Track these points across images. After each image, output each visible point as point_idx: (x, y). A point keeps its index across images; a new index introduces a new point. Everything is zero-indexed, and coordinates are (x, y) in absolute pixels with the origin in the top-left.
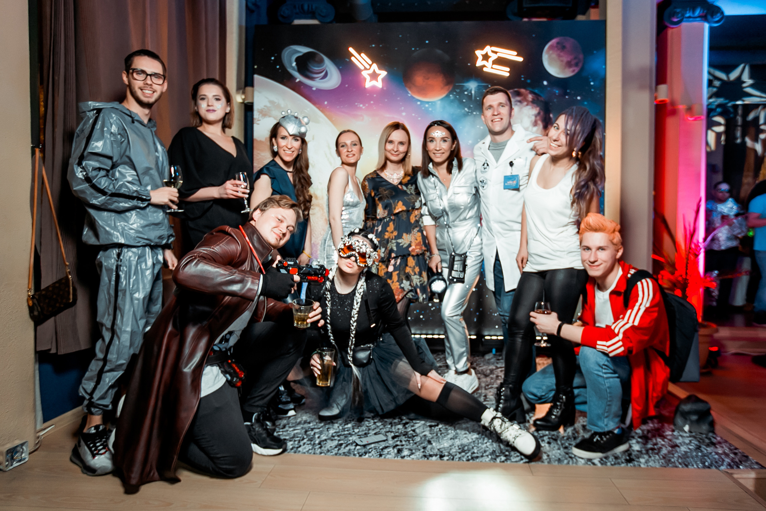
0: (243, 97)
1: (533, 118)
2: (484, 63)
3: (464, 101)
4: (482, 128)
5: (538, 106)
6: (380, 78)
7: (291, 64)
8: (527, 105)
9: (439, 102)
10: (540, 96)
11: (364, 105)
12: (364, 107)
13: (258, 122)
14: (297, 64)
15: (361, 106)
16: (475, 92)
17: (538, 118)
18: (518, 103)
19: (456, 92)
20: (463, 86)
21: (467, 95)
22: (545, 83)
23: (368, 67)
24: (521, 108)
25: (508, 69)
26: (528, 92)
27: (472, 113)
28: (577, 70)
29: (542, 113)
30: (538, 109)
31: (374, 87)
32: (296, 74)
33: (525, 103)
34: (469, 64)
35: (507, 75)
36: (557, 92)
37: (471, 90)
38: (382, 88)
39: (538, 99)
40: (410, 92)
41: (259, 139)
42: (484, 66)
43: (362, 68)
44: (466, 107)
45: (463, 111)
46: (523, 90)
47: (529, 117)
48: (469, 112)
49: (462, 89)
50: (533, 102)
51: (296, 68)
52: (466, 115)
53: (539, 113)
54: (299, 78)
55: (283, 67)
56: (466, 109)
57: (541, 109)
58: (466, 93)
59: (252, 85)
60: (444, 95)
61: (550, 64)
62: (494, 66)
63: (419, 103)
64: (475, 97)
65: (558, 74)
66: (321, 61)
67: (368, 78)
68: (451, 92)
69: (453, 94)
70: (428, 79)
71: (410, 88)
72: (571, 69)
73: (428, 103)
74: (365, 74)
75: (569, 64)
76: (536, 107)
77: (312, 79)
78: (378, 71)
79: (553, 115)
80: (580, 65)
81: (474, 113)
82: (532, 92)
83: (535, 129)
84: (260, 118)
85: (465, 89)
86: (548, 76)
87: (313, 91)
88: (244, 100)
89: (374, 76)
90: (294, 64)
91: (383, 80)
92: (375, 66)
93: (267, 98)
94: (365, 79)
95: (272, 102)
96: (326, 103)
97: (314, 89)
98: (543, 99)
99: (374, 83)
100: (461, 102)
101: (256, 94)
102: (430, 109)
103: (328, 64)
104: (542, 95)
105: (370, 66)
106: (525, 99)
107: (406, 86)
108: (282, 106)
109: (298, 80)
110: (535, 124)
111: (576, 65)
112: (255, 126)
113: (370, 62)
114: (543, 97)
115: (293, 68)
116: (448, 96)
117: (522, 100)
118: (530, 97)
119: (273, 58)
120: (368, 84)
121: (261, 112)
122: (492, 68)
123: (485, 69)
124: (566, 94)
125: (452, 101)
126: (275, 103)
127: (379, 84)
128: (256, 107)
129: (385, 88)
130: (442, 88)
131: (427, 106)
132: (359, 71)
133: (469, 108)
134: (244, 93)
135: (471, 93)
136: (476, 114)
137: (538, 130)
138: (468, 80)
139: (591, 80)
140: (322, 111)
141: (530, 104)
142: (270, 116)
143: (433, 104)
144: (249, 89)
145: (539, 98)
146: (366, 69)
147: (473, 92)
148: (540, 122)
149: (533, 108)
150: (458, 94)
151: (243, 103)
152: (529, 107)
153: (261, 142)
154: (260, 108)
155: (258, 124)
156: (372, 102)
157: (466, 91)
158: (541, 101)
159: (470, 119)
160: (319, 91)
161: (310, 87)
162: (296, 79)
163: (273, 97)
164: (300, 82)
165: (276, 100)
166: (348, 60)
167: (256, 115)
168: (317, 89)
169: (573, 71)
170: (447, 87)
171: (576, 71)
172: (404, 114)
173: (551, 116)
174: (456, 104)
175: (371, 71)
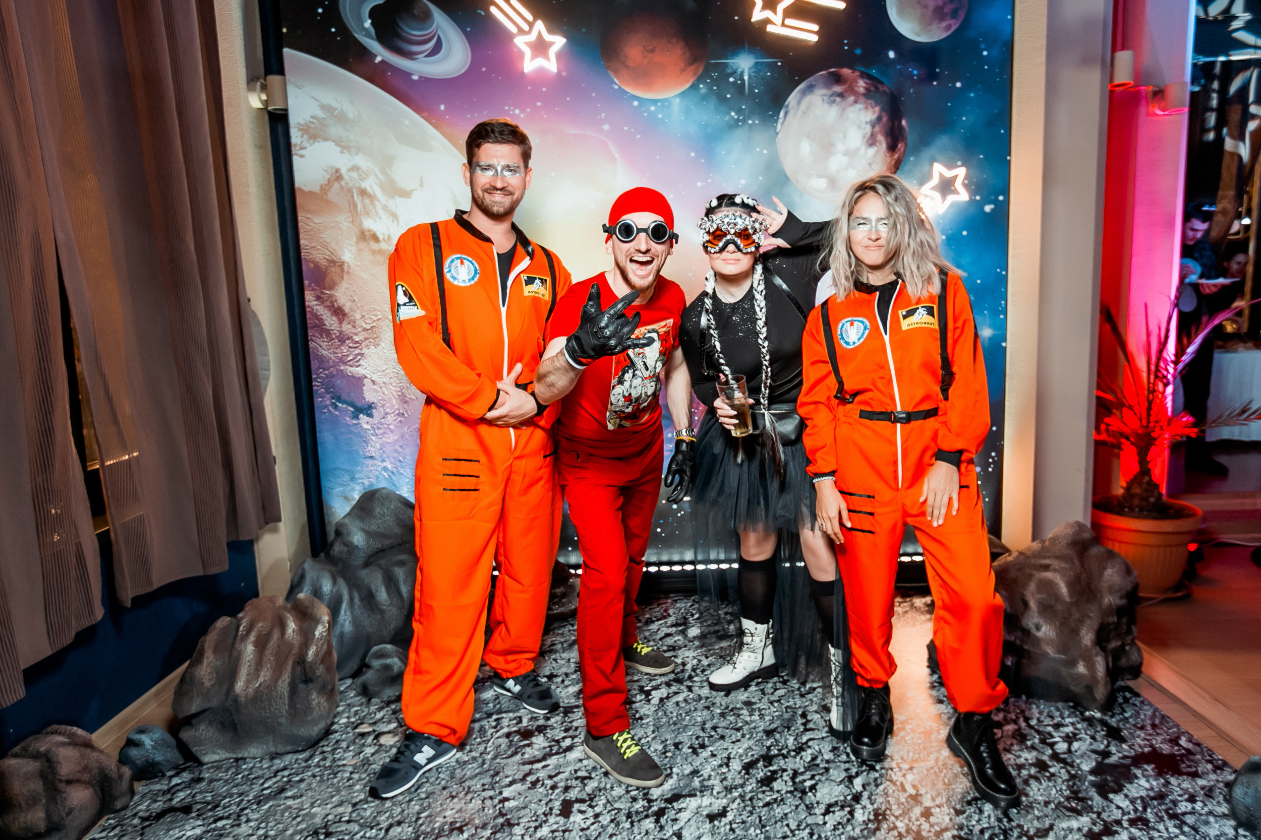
0: (264, 97)
1: (868, 129)
2: (768, 14)
3: (728, 96)
4: (765, 152)
5: (877, 104)
6: (553, 52)
7: (362, 23)
8: (856, 102)
9: (678, 100)
10: (882, 83)
11: (522, 112)
12: (522, 116)
13: (302, 152)
14: (372, 24)
15: (517, 112)
16: (750, 77)
17: (877, 129)
18: (838, 99)
19: (711, 78)
20: (726, 65)
21: (734, 83)
22: (892, 54)
23: (526, 27)
24: (844, 110)
25: (815, 28)
26: (857, 73)
27: (744, 121)
28: (955, 25)
29: (885, 119)
30: (877, 109)
31: (541, 71)
32: (374, 45)
33: (852, 98)
34: (736, 18)
35: (814, 38)
36: (915, 72)
37: (742, 73)
38: (559, 72)
39: (877, 88)
40: (615, 80)
41: (306, 189)
42: (767, 21)
43: (514, 29)
44: (731, 109)
45: (727, 118)
46: (846, 71)
47: (859, 127)
48: (738, 120)
49: (724, 73)
50: (868, 95)
51: (372, 31)
52: (734, 125)
53: (879, 119)
54: (381, 54)
55: (344, 30)
56: (733, 114)
57: (882, 110)
58: (731, 80)
59: (281, 72)
60: (689, 85)
61: (901, 13)
62: (789, 22)
63: (636, 103)
64: (751, 88)
65: (918, 35)
66: (426, 16)
67: (528, 52)
68: (700, 79)
69: (705, 83)
70: (653, 51)
71: (616, 72)
72: (944, 24)
73: (654, 102)
74: (521, 42)
75: (939, 14)
76: (872, 108)
77: (410, 55)
78: (548, 37)
79: (907, 122)
80: (962, 14)
81: (750, 122)
82: (864, 75)
83: (872, 151)
84: (305, 144)
85: (729, 71)
86: (897, 39)
87: (415, 81)
88: (266, 103)
89: (540, 47)
90: (368, 24)
91: (559, 56)
92: (540, 25)
93: (317, 100)
94: (521, 55)
95: (325, 108)
96: (442, 107)
97: (415, 77)
98: (888, 91)
99: (540, 62)
100: (722, 99)
101: (291, 91)
102: (660, 116)
103: (441, 22)
104: (884, 80)
105: (531, 25)
106: (852, 90)
107: (608, 68)
108: (351, 116)
109: (378, 59)
110: (872, 141)
111: (954, 14)
112: (296, 160)
113: (530, 17)
114: (888, 85)
115: (367, 34)
116: (694, 87)
117: (846, 91)
118: (861, 84)
119: (320, 11)
120: (530, 65)
121: (306, 129)
122: (783, 25)
123: (770, 28)
124: (932, 76)
125: (704, 98)
126: (335, 109)
127: (551, 65)
128: (293, 120)
129: (564, 74)
130: (682, 71)
131: (653, 108)
132: (509, 36)
133: (739, 111)
134: (264, 88)
135: (743, 81)
136: (754, 124)
137: (877, 152)
138: (734, 53)
139: (983, 46)
140: (435, 126)
141: (862, 99)
142: (325, 140)
143: (665, 104)
144: (274, 79)
145: (880, 86)
146: (521, 31)
147: (746, 78)
148: (881, 138)
149: (867, 108)
150: (715, 82)
151: (266, 109)
152: (859, 106)
153: (311, 193)
154: (302, 122)
155: (302, 156)
156: (539, 104)
157: (731, 75)
158: (884, 93)
159: (740, 134)
160: (426, 81)
161: (408, 75)
162: (375, 56)
163: (329, 97)
164: (383, 62)
165: (334, 104)
166: (483, 13)
167: (295, 136)
168: (420, 77)
169: (948, 27)
170: (693, 68)
171: (954, 28)
172: (606, 127)
173: (904, 123)
174: (712, 104)
175: (532, 37)
